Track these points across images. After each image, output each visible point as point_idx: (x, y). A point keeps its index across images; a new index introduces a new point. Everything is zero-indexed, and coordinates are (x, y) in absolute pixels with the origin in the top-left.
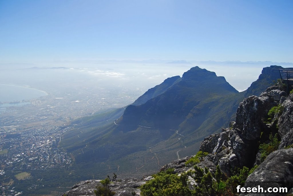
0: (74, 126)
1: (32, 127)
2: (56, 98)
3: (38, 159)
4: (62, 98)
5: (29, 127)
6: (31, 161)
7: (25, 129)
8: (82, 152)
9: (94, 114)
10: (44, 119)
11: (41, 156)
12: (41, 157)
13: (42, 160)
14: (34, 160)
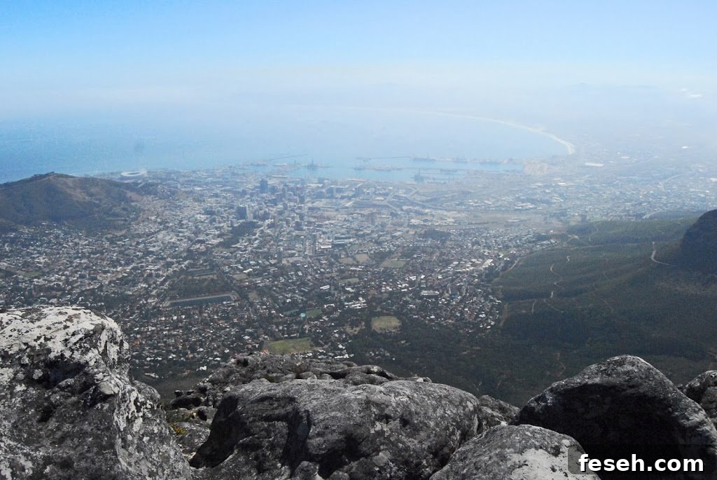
0: (569, 240)
1: (488, 223)
2: (587, 164)
3: (436, 297)
4: (602, 165)
5: (483, 221)
6: (421, 298)
7: (472, 224)
8: (531, 309)
9: (651, 218)
10: (526, 209)
11: (448, 292)
12: (447, 295)
13: (443, 303)
14: (429, 297)
